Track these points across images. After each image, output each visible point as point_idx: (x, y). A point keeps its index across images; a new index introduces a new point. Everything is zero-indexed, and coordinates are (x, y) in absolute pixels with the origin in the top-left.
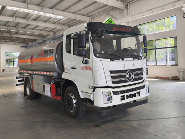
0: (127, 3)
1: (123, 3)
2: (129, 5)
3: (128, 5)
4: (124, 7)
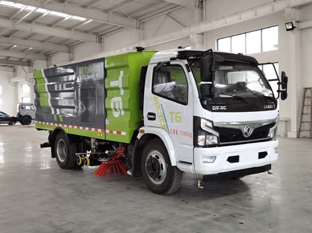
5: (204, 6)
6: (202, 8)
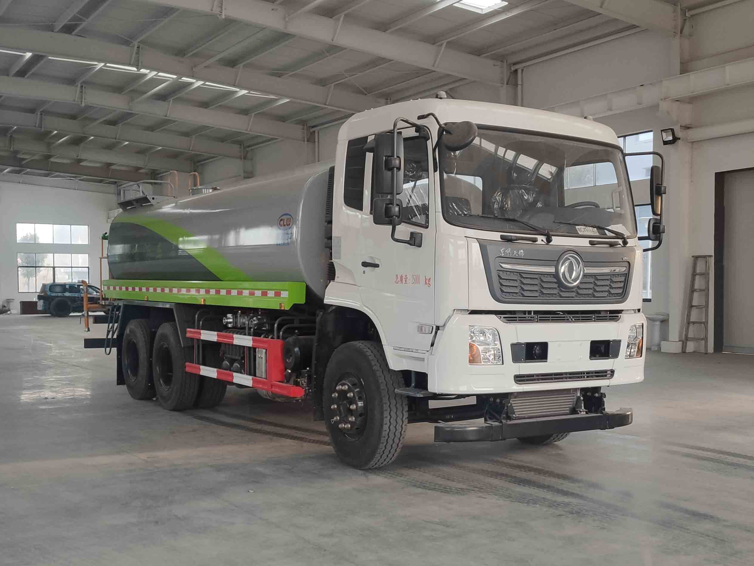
0: (514, 64)
1: (499, 63)
2: (519, 72)
3: (516, 71)
4: (502, 79)
5: (520, 82)
6: (516, 85)
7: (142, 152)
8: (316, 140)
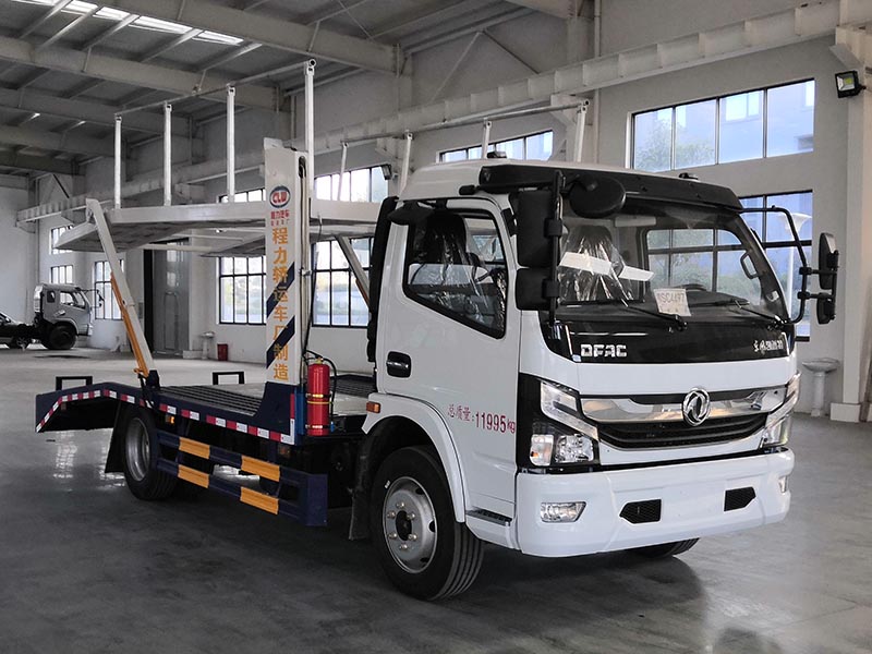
5: (597, 13)
6: (591, 18)
7: (57, 129)
8: (293, 109)
